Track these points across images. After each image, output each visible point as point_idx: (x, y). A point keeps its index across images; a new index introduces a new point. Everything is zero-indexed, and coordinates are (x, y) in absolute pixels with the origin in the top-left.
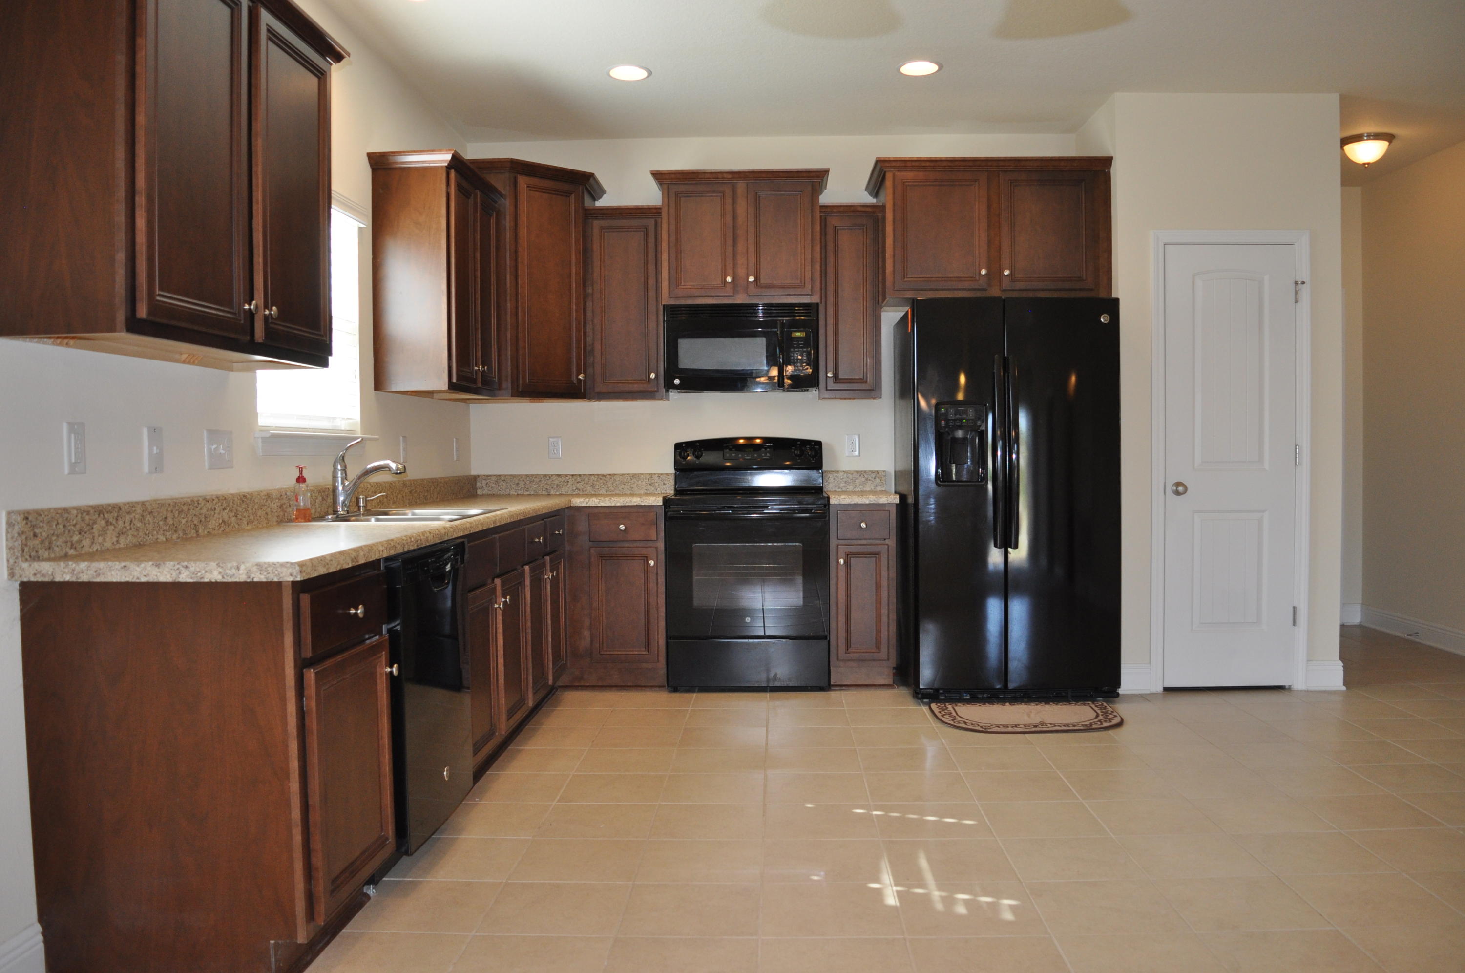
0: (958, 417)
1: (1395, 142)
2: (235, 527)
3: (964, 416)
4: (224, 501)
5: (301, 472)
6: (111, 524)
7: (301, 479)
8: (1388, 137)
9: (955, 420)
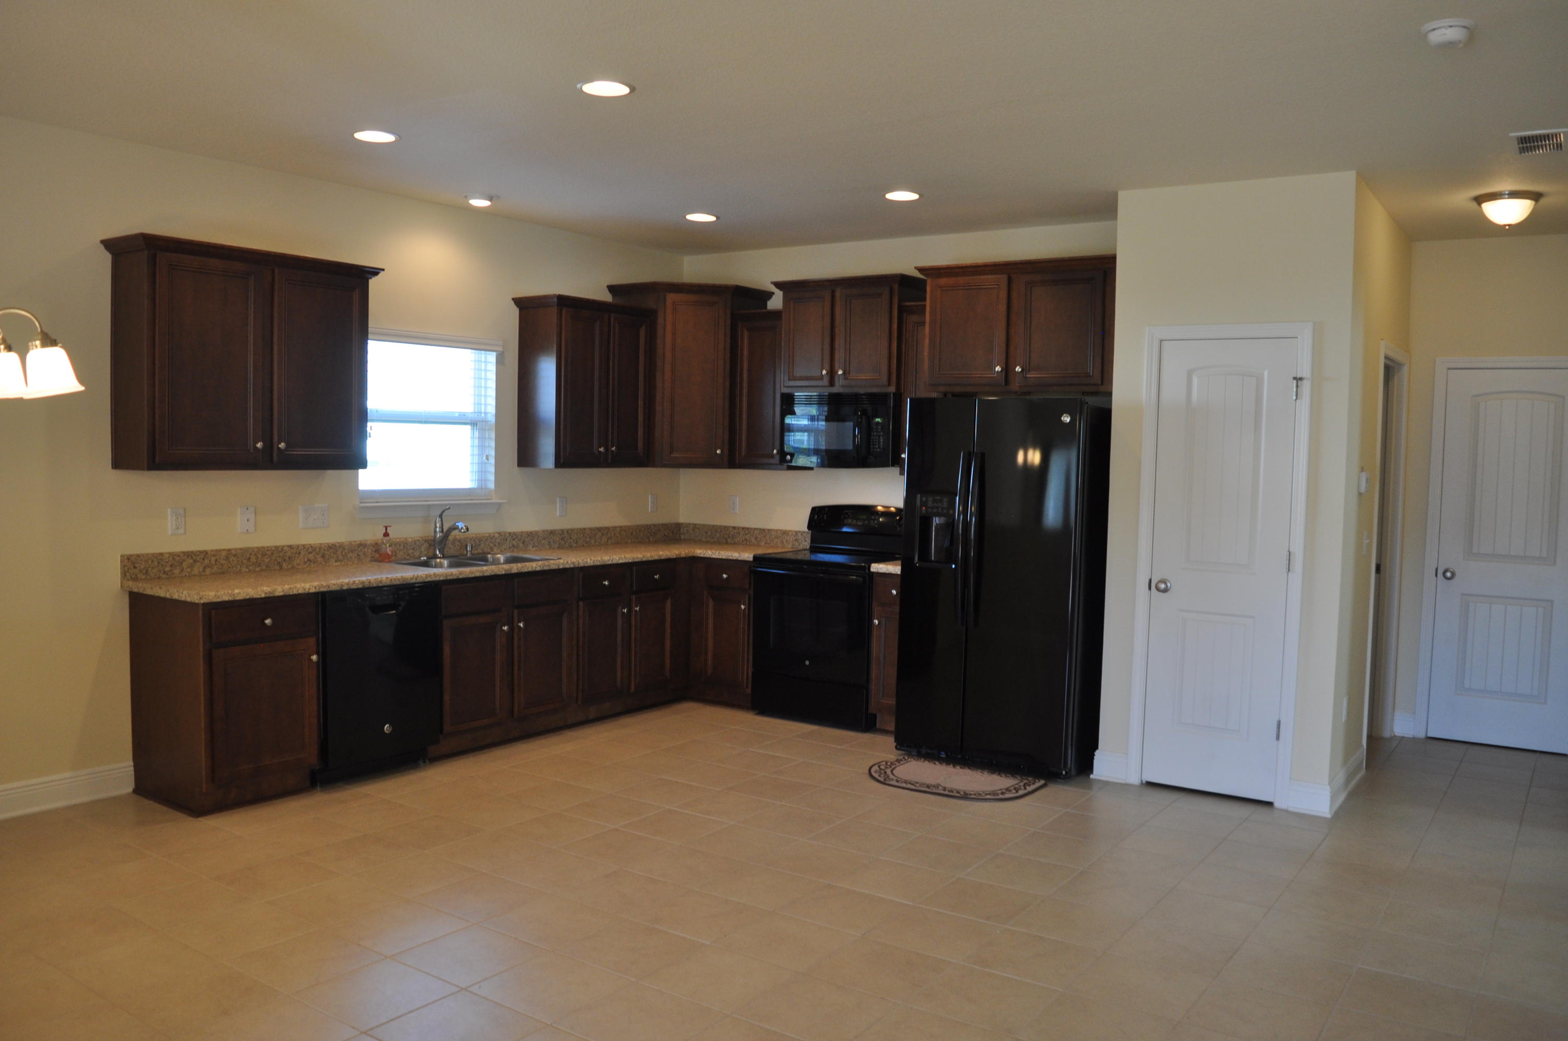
0: (935, 505)
1: (1543, 201)
2: (321, 563)
3: (940, 505)
4: (310, 549)
5: (386, 529)
6: (198, 562)
7: (386, 534)
8: (1535, 196)
9: (932, 508)
